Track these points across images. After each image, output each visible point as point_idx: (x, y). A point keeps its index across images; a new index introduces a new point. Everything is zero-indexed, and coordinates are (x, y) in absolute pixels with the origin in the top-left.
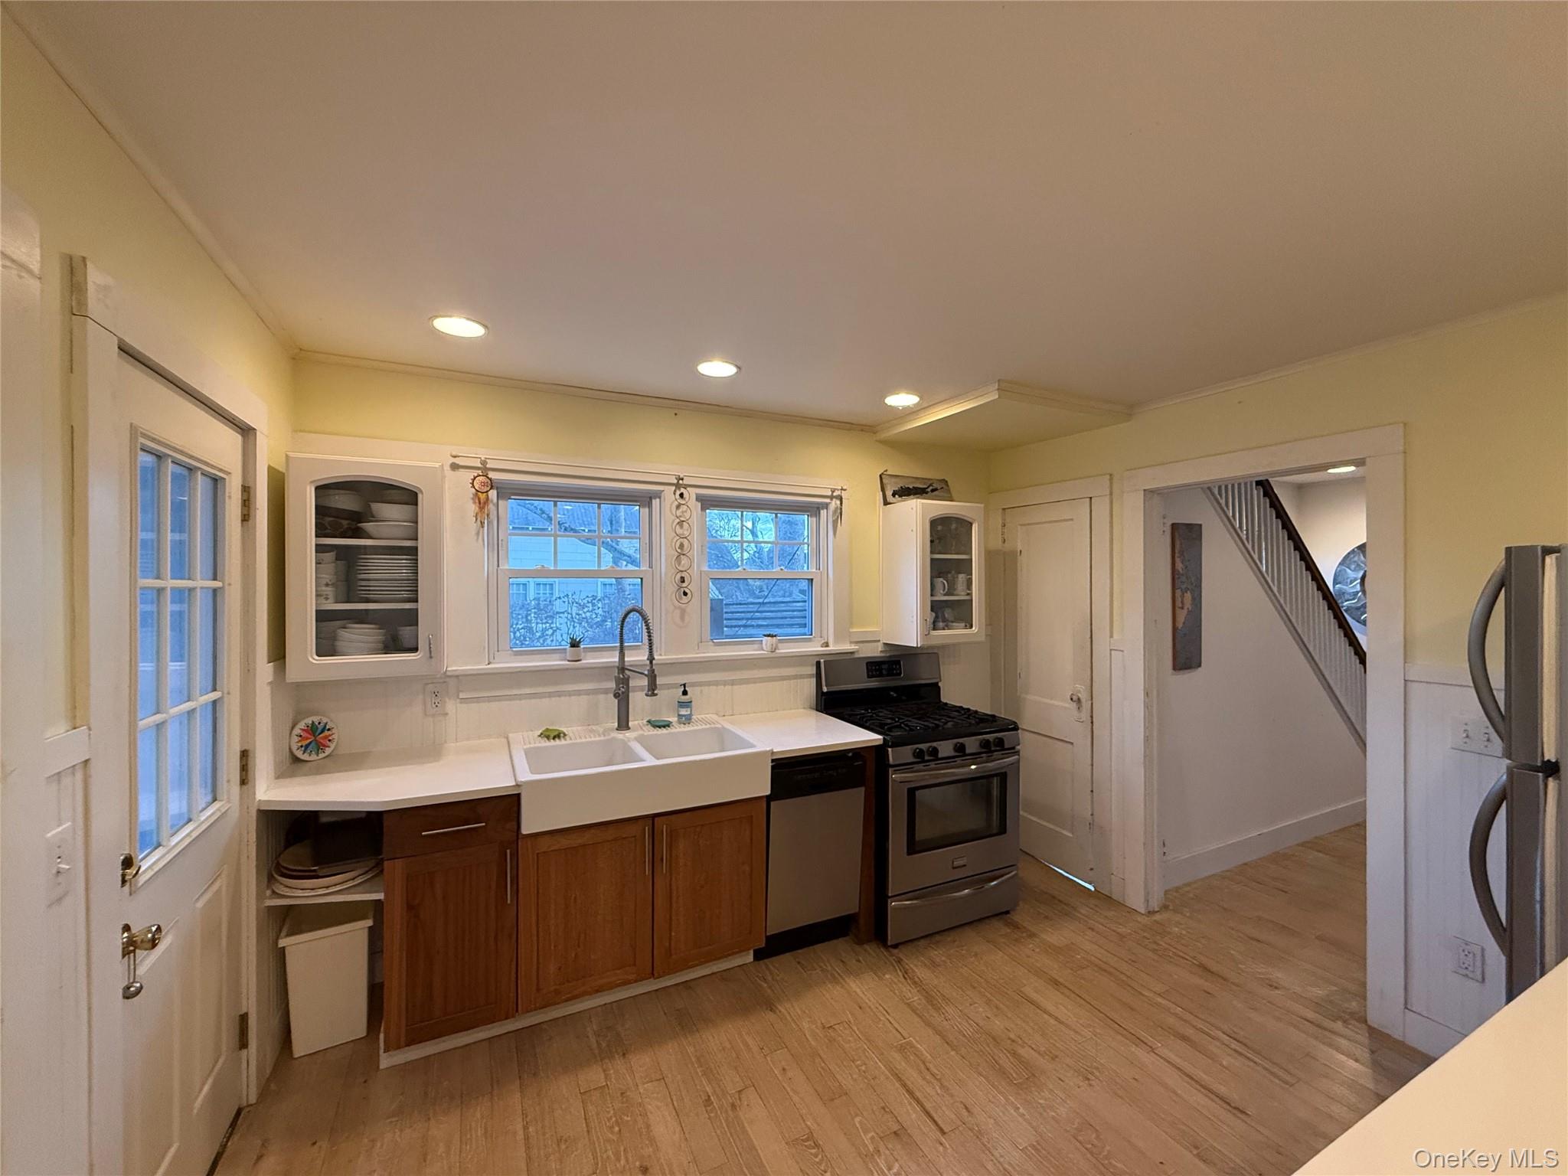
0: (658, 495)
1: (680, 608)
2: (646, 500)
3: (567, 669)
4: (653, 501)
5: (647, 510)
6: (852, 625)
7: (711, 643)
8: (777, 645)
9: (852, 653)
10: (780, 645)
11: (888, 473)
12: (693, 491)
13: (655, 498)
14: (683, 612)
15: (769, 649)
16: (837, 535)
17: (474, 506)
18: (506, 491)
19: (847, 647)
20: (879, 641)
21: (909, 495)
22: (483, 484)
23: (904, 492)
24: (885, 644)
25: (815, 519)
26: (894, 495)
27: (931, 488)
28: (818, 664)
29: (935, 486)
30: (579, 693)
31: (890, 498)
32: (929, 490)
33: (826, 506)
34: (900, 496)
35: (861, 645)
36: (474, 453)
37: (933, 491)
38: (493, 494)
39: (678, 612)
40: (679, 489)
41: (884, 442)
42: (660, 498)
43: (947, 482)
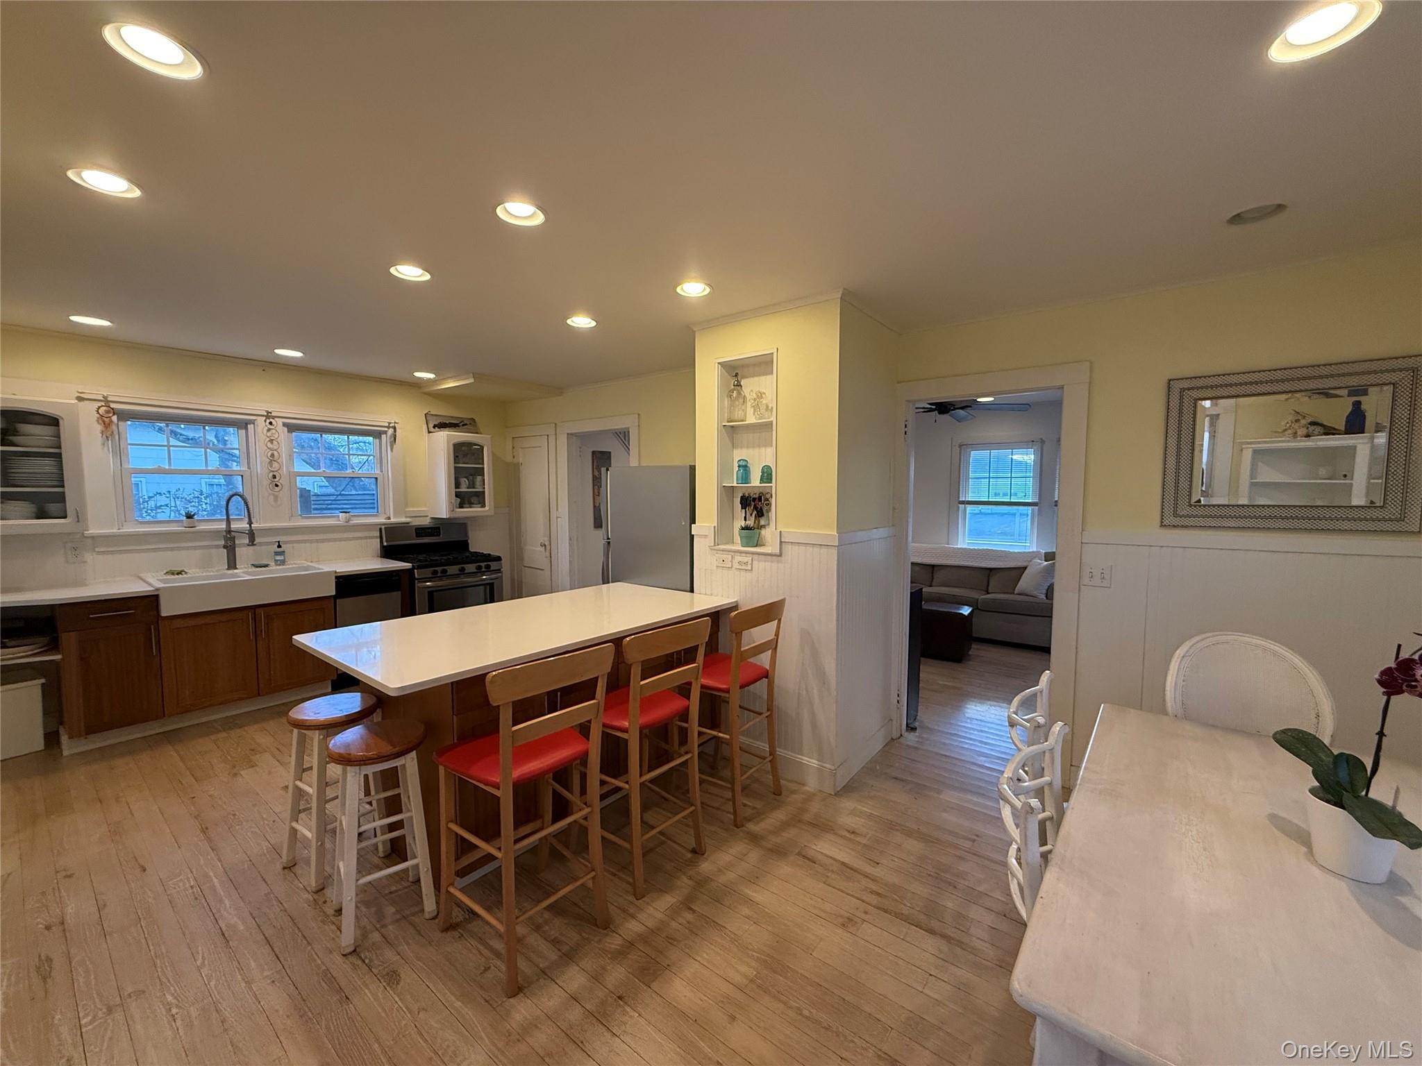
0: (253, 422)
1: (274, 495)
2: (243, 425)
3: (185, 532)
4: (249, 426)
5: (244, 431)
6: (406, 505)
7: (300, 517)
8: (350, 518)
9: (408, 523)
10: (352, 518)
11: (431, 413)
12: (280, 421)
13: (250, 424)
14: (276, 498)
15: (344, 520)
16: (394, 450)
17: (99, 426)
18: (124, 416)
19: (403, 520)
20: (427, 516)
21: (445, 427)
22: (108, 412)
23: (441, 426)
24: (432, 518)
25: (378, 440)
26: (434, 427)
27: (462, 423)
28: (381, 529)
29: (465, 422)
30: (195, 548)
31: (432, 429)
32: (461, 424)
33: (385, 432)
34: (439, 428)
35: (414, 519)
36: (98, 391)
37: (463, 425)
38: (115, 418)
39: (272, 498)
40: (269, 419)
41: (429, 394)
42: (254, 424)
43: (474, 420)
